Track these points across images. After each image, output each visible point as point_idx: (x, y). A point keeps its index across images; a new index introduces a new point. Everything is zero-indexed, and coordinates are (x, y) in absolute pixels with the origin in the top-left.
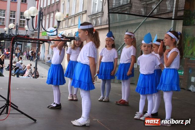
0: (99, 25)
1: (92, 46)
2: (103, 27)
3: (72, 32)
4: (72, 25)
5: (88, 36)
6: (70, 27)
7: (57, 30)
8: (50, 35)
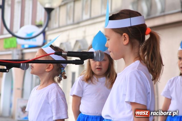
0: (158, 14)
1: (139, 73)
2: (169, 20)
3: (84, 38)
4: (86, 17)
5: (128, 48)
6: (78, 23)
7: (44, 32)
8: (26, 46)
